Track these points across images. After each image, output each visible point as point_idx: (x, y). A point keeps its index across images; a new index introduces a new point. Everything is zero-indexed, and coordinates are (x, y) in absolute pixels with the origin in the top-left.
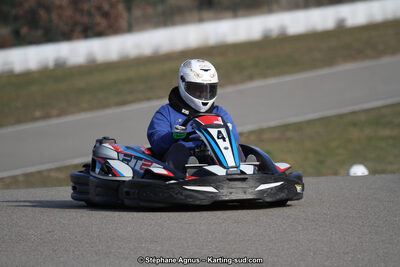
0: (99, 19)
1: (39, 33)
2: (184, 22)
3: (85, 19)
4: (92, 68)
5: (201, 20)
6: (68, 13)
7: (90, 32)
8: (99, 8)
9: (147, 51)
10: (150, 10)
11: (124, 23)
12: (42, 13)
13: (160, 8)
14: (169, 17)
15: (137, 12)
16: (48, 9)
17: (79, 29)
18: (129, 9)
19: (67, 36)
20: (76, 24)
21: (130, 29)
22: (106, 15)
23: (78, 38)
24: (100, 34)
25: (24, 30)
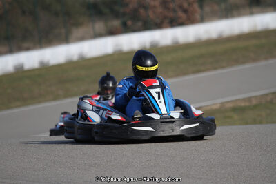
0: (181, 14)
1: (140, 24)
2: (240, 15)
3: (171, 14)
4: (177, 47)
5: (252, 14)
6: (160, 10)
7: (174, 23)
8: (181, 7)
9: (214, 35)
10: (216, 7)
11: (198, 16)
12: (142, 11)
13: (223, 6)
14: (229, 12)
15: (207, 9)
16: (146, 7)
17: (167, 21)
18: (201, 7)
19: (159, 26)
20: (165, 17)
21: (202, 20)
22: (185, 11)
23: (166, 27)
24: (181, 24)
25: (129, 23)
